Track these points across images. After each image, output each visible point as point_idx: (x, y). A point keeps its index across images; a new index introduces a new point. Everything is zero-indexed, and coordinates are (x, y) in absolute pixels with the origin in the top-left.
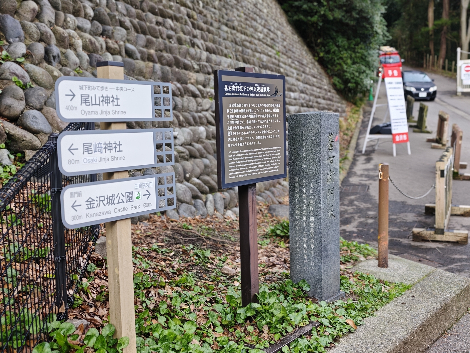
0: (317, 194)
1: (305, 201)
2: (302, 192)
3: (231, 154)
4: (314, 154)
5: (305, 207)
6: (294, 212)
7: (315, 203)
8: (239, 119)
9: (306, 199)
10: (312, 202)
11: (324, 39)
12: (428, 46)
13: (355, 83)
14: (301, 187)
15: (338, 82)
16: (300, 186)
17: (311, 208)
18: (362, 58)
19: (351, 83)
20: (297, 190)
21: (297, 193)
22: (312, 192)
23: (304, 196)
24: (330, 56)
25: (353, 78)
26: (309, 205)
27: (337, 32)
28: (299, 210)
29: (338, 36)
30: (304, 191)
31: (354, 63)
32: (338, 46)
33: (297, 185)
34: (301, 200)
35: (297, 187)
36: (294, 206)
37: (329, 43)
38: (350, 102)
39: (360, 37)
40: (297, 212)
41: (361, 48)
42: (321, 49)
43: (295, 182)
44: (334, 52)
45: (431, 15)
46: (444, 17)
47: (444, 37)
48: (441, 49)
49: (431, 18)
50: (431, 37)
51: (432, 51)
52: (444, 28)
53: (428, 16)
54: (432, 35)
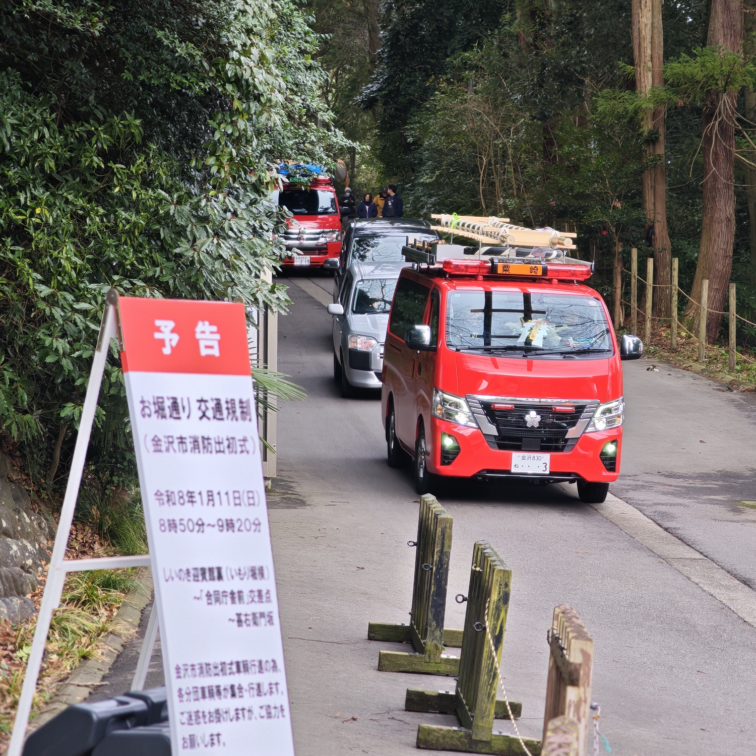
12: (635, 199)
45: (649, 22)
46: (721, 41)
47: (722, 155)
48: (706, 221)
49: (647, 45)
50: (650, 150)
51: (657, 231)
52: (721, 103)
53: (635, 28)
54: (657, 139)
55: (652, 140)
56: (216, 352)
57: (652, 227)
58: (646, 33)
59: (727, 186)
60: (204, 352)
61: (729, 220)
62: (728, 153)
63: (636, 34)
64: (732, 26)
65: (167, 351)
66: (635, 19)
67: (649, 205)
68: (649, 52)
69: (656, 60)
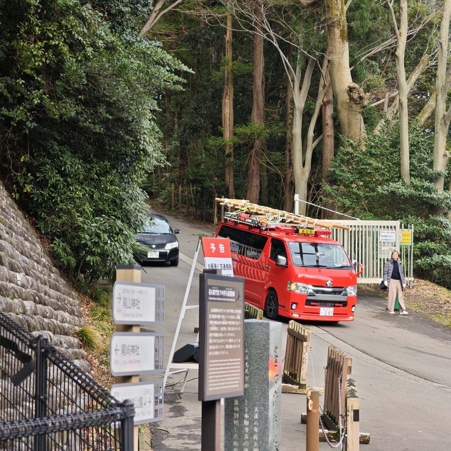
0: (264, 419)
1: (247, 429)
2: (243, 418)
4: (260, 370)
5: (246, 437)
6: (232, 444)
7: (260, 431)
8: (216, 326)
9: (248, 426)
10: (256, 430)
11: (32, 154)
13: (100, 255)
14: (241, 412)
15: (64, 250)
16: (240, 410)
17: (255, 437)
18: (114, 202)
19: (93, 254)
20: (237, 415)
21: (236, 419)
22: (256, 417)
23: (246, 423)
24: (46, 193)
25: (96, 244)
26: (251, 434)
27: (61, 143)
28: (238, 441)
29: (63, 152)
30: (246, 416)
31: (98, 212)
32: (63, 174)
33: (237, 409)
34: (241, 429)
35: (236, 412)
36: (232, 436)
37: (44, 164)
38: (85, 294)
39: (109, 160)
40: (235, 443)
41: (112, 183)
42: (25, 175)
43: (233, 406)
44: (55, 186)
45: (228, 112)
46: (256, 120)
47: (255, 162)
48: (249, 186)
49: (227, 120)
50: (228, 160)
51: (230, 189)
52: (256, 144)
53: (223, 114)
54: (231, 155)
55: (229, 156)
56: (224, 252)
57: (228, 188)
58: (227, 116)
59: (257, 173)
60: (221, 252)
61: (257, 186)
62: (258, 161)
63: (223, 116)
64: (260, 115)
65: (213, 252)
66: (223, 110)
67: (227, 180)
68: (228, 123)
69: (231, 126)
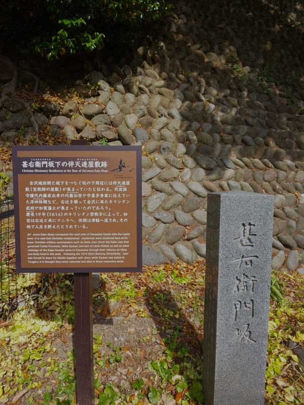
3: (32, 236)
8: (47, 199)
